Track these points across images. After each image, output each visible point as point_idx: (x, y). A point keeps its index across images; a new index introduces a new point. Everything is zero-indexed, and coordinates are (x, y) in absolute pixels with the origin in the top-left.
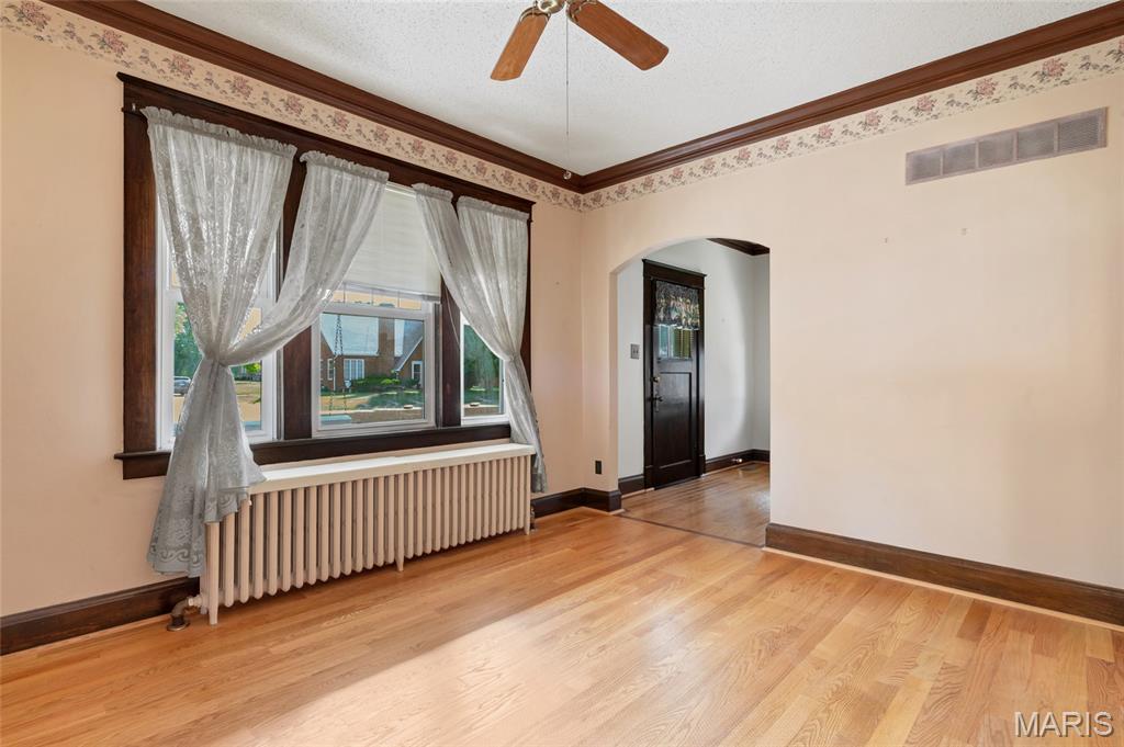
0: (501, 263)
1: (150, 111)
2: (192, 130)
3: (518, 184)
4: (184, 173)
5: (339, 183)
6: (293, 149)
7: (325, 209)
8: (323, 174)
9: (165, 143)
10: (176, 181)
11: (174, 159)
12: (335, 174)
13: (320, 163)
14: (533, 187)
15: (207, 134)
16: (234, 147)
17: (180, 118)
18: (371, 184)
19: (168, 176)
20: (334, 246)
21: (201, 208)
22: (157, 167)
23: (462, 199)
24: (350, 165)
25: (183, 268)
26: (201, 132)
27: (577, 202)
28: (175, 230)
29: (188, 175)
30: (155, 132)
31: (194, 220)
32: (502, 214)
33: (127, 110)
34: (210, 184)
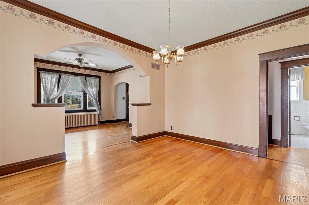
0: (94, 86)
1: (40, 71)
2: (45, 73)
3: (98, 74)
4: (44, 79)
5: (66, 77)
6: (59, 73)
7: (64, 81)
8: (63, 76)
9: (42, 75)
10: (43, 79)
11: (43, 77)
12: (65, 76)
13: (63, 75)
14: (101, 74)
15: (47, 73)
16: (51, 74)
17: (44, 72)
18: (71, 77)
19: (42, 79)
20: (65, 85)
21: (46, 82)
22: (41, 78)
23: (87, 77)
24: (67, 75)
25: (44, 90)
26: (46, 73)
27: (110, 75)
28: (43, 85)
29: (45, 79)
30: (41, 74)
31: (45, 84)
32: (94, 78)
33: (37, 71)
34: (47, 79)
